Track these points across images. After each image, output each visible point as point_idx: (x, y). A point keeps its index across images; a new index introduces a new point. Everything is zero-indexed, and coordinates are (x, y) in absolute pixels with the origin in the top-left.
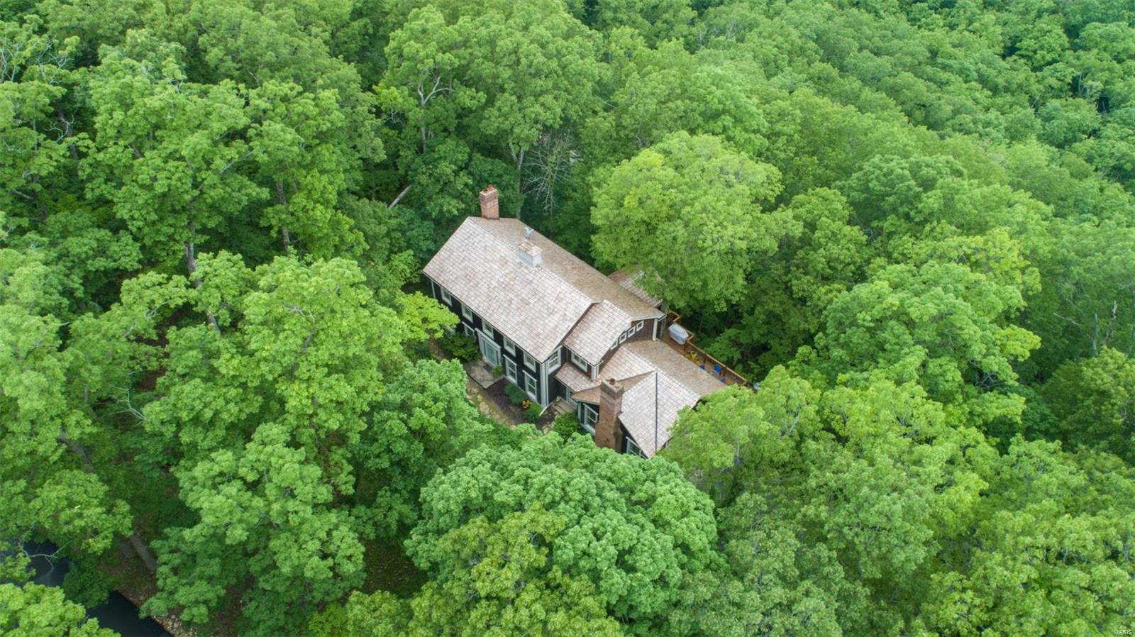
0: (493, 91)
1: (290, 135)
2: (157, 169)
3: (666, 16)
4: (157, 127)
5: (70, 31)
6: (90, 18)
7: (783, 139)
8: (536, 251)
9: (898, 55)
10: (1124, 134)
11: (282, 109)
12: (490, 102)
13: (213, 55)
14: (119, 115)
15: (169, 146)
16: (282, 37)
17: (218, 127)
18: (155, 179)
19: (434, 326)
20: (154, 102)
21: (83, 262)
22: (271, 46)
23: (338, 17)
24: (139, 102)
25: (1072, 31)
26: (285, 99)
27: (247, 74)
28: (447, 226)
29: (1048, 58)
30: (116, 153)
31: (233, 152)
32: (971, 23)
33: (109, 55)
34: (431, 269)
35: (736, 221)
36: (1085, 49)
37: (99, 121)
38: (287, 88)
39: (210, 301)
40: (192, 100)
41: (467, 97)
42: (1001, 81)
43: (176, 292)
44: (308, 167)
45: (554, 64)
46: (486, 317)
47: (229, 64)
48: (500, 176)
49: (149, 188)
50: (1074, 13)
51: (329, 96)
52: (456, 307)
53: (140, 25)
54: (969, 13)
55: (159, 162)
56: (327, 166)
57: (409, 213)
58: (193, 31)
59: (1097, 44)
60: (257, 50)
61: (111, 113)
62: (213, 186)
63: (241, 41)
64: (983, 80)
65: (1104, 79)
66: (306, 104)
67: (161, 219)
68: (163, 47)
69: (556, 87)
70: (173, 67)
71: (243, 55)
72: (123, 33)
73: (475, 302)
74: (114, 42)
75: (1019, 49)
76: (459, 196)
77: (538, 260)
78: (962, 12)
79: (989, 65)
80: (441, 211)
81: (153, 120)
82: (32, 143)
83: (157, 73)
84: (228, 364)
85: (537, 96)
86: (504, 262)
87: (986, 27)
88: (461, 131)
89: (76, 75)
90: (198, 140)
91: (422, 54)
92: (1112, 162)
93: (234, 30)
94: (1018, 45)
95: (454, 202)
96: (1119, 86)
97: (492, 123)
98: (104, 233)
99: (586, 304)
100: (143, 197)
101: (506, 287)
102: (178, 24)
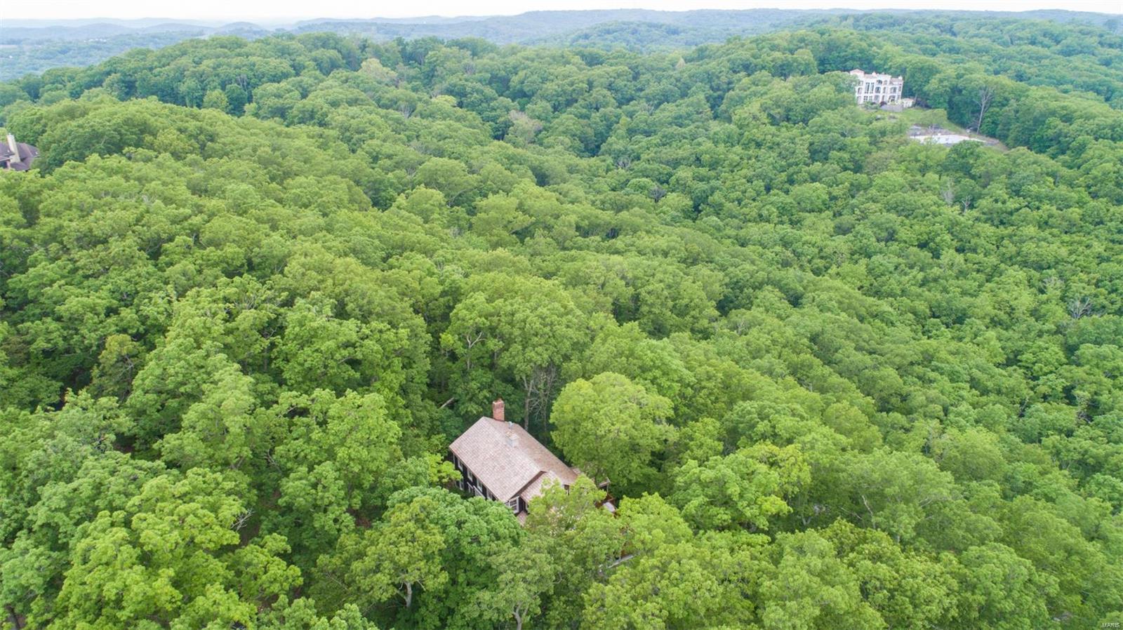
0: (508, 342)
1: (377, 347)
2: (308, 356)
3: (693, 313)
4: (312, 337)
5: (284, 290)
6: (295, 285)
7: (705, 391)
8: (514, 436)
9: (889, 355)
10: (1094, 435)
11: (377, 336)
12: (505, 349)
13: (350, 307)
14: (297, 329)
15: (316, 346)
16: (386, 301)
17: (342, 339)
18: (306, 361)
19: (444, 474)
20: (315, 325)
21: (262, 395)
22: (380, 305)
23: (432, 294)
24: (308, 324)
25: (1070, 350)
26: (381, 331)
27: (365, 318)
28: (469, 421)
29: (1045, 369)
30: (292, 346)
31: (345, 353)
32: (976, 336)
33: (300, 302)
34: (454, 447)
35: (624, 423)
36: (1078, 365)
37: (287, 331)
38: (383, 326)
39: (316, 408)
40: (334, 325)
41: (493, 344)
42: (990, 384)
43: (303, 401)
44: (385, 369)
45: (547, 329)
46: (481, 477)
47: (357, 311)
48: (509, 395)
49: (302, 365)
50: (1071, 335)
51: (403, 332)
52: (465, 471)
53: (318, 289)
54: (974, 329)
55: (310, 352)
56: (395, 369)
57: (449, 412)
58: (343, 294)
59: (1088, 362)
60: (372, 306)
61: (294, 327)
62: (333, 368)
63: (365, 301)
64: (974, 383)
65: (1092, 390)
66: (390, 335)
67: (303, 382)
68: (326, 301)
69: (547, 342)
70: (328, 310)
71: (365, 308)
72: (309, 293)
73: (473, 467)
74: (303, 296)
75: (1020, 361)
76: (481, 404)
77: (516, 444)
78: (968, 328)
79: (983, 370)
80: (467, 412)
81: (312, 333)
82: (255, 338)
83: (320, 312)
84: (316, 434)
85: (534, 346)
86: (497, 444)
87: (988, 341)
88: (492, 367)
89: (282, 310)
90: (331, 344)
91: (468, 317)
92: (1077, 457)
93: (363, 296)
94: (1019, 357)
95: (476, 406)
96: (1104, 398)
97: (504, 361)
98: (276, 385)
99: (536, 471)
100: (299, 368)
101: (493, 459)
102: (337, 291)
